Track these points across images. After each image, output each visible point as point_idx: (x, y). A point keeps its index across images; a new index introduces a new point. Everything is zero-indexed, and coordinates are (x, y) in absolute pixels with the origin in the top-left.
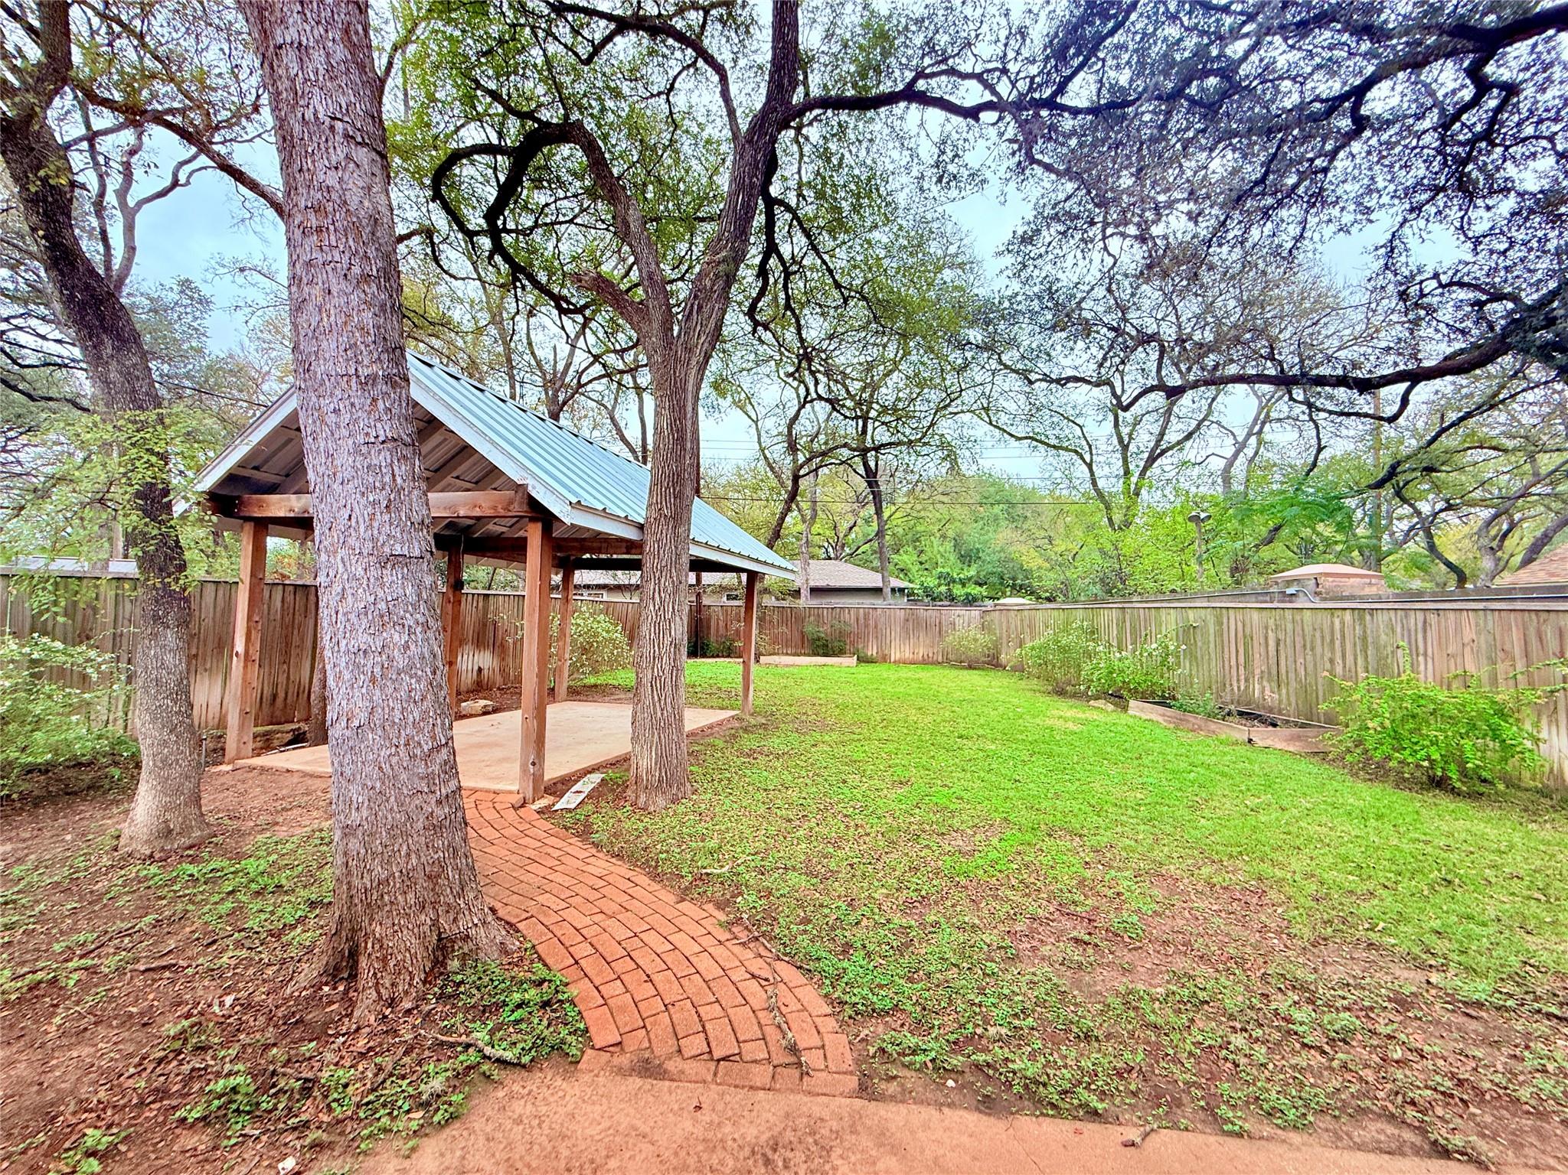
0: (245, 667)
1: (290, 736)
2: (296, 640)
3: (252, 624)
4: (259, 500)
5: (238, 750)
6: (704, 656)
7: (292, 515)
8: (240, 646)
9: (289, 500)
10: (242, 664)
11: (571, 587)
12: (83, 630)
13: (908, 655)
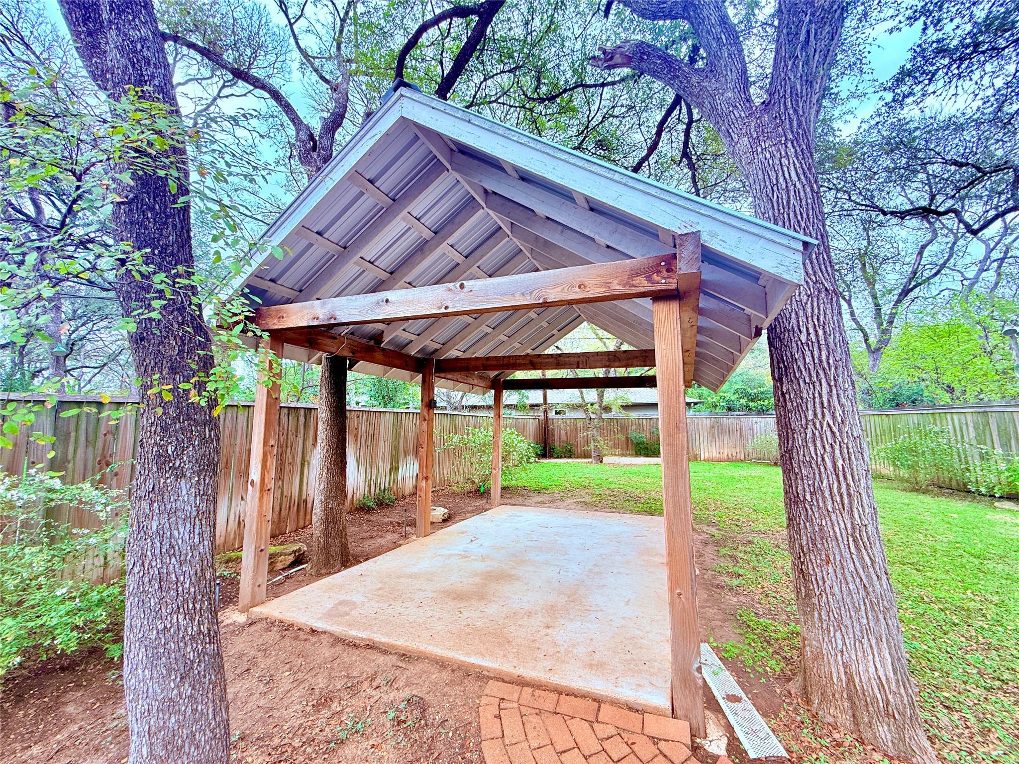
0: (261, 498)
1: (291, 558)
2: (289, 458)
3: (268, 448)
4: (278, 311)
5: (253, 596)
6: (551, 457)
7: (316, 323)
8: (255, 474)
9: (313, 307)
10: (258, 494)
11: (502, 406)
12: (104, 456)
13: (715, 454)
